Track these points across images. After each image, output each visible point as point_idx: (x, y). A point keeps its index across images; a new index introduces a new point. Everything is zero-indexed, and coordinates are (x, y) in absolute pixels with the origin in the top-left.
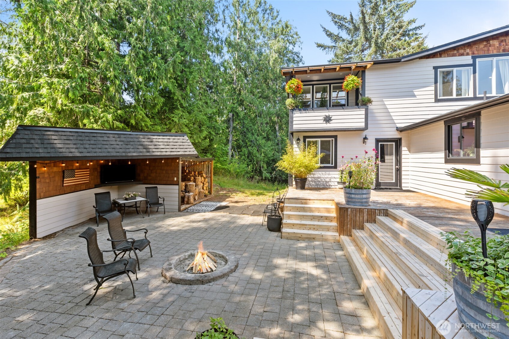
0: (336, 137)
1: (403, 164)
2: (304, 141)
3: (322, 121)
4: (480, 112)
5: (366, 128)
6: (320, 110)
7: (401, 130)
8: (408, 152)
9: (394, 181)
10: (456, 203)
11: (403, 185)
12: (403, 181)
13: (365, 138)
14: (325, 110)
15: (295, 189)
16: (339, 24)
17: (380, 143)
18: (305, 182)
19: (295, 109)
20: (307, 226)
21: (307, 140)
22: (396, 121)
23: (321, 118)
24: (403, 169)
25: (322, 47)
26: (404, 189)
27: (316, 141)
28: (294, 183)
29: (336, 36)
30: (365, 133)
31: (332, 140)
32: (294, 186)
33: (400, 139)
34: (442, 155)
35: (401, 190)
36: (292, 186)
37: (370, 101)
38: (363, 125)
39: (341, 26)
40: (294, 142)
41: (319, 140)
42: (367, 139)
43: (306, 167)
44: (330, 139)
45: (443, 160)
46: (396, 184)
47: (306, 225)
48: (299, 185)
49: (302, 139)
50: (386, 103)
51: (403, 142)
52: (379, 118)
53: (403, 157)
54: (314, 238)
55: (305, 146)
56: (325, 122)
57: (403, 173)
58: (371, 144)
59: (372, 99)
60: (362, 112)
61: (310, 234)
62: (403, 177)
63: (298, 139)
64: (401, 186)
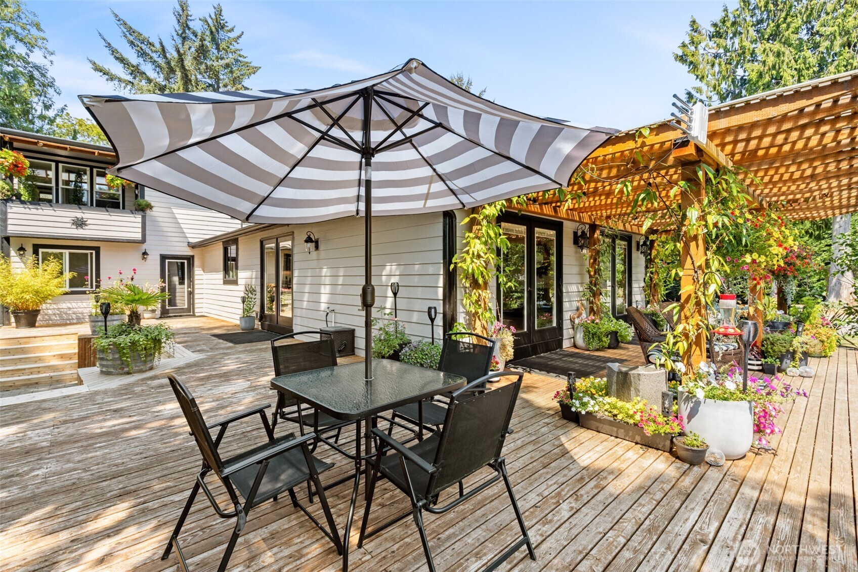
0: (97, 250)
1: (196, 287)
2: (36, 252)
3: (69, 225)
4: (237, 239)
5: (143, 241)
6: (65, 208)
7: (193, 246)
8: (202, 272)
9: (186, 307)
10: (228, 322)
11: (196, 310)
12: (196, 306)
13: (145, 253)
14: (75, 209)
15: (15, 329)
16: (139, 49)
17: (167, 261)
18: (36, 316)
19: (12, 201)
20: (27, 371)
21: (41, 250)
22: (188, 235)
23: (68, 220)
24: (196, 291)
25: (104, 74)
26: (197, 314)
27: (61, 254)
28: (13, 320)
29: (133, 66)
30: (144, 247)
31: (91, 254)
32: (14, 325)
33: (193, 257)
34: (221, 275)
35: (194, 315)
36: (9, 324)
37: (149, 206)
38: (139, 236)
39: (143, 54)
40: (13, 253)
41: (66, 252)
42: (147, 254)
43: (37, 293)
44: (88, 252)
45: (222, 282)
46: (188, 310)
47: (24, 369)
48: (23, 321)
49: (30, 250)
50: (175, 211)
51: (197, 262)
52: (165, 229)
53: (196, 277)
54: (37, 383)
55: (38, 260)
56: (75, 227)
57: (196, 296)
58: (154, 262)
59: (153, 204)
60: (139, 218)
61: (29, 380)
62: (196, 301)
63: (22, 249)
64: (194, 312)
